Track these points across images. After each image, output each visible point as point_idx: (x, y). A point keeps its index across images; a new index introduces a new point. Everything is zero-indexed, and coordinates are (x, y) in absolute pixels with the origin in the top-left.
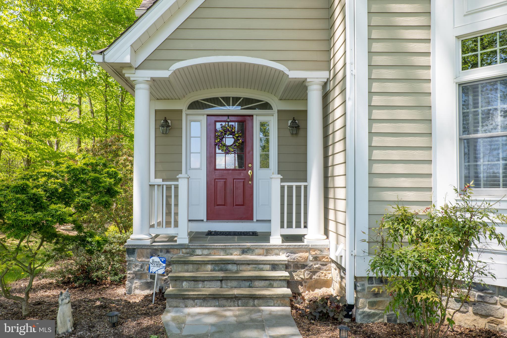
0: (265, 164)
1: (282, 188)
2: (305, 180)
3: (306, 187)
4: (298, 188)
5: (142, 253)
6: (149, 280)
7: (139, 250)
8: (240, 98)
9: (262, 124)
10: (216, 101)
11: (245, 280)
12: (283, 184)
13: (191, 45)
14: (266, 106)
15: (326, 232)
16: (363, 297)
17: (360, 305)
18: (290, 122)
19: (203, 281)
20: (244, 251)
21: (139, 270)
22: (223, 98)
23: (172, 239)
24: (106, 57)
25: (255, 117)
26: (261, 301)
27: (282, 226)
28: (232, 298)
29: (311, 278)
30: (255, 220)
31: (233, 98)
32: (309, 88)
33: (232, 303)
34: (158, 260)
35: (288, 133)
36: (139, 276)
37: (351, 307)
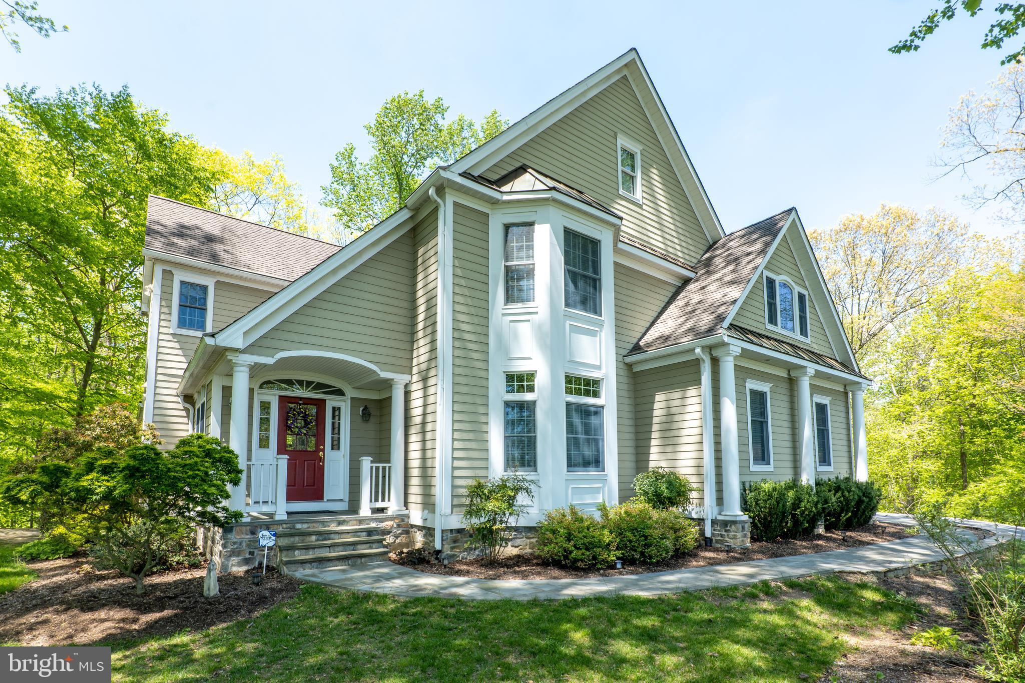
0: (336, 446)
1: (372, 467)
2: (389, 461)
3: (390, 467)
4: (384, 468)
5: (241, 530)
6: (247, 556)
7: (238, 528)
8: (314, 382)
9: (334, 409)
10: (289, 382)
11: (349, 545)
12: (373, 465)
13: (296, 337)
14: (340, 392)
15: (406, 504)
16: (448, 544)
17: (445, 550)
18: (361, 409)
19: (313, 548)
20: (340, 523)
21: (237, 548)
22: (297, 381)
23: (271, 515)
24: (217, 340)
25: (327, 401)
26: (367, 559)
27: (371, 501)
28: (343, 559)
29: (395, 542)
30: (325, 499)
31: (307, 382)
32: (394, 386)
33: (343, 563)
34: (268, 533)
35: (360, 419)
36: (236, 554)
37: (439, 552)
